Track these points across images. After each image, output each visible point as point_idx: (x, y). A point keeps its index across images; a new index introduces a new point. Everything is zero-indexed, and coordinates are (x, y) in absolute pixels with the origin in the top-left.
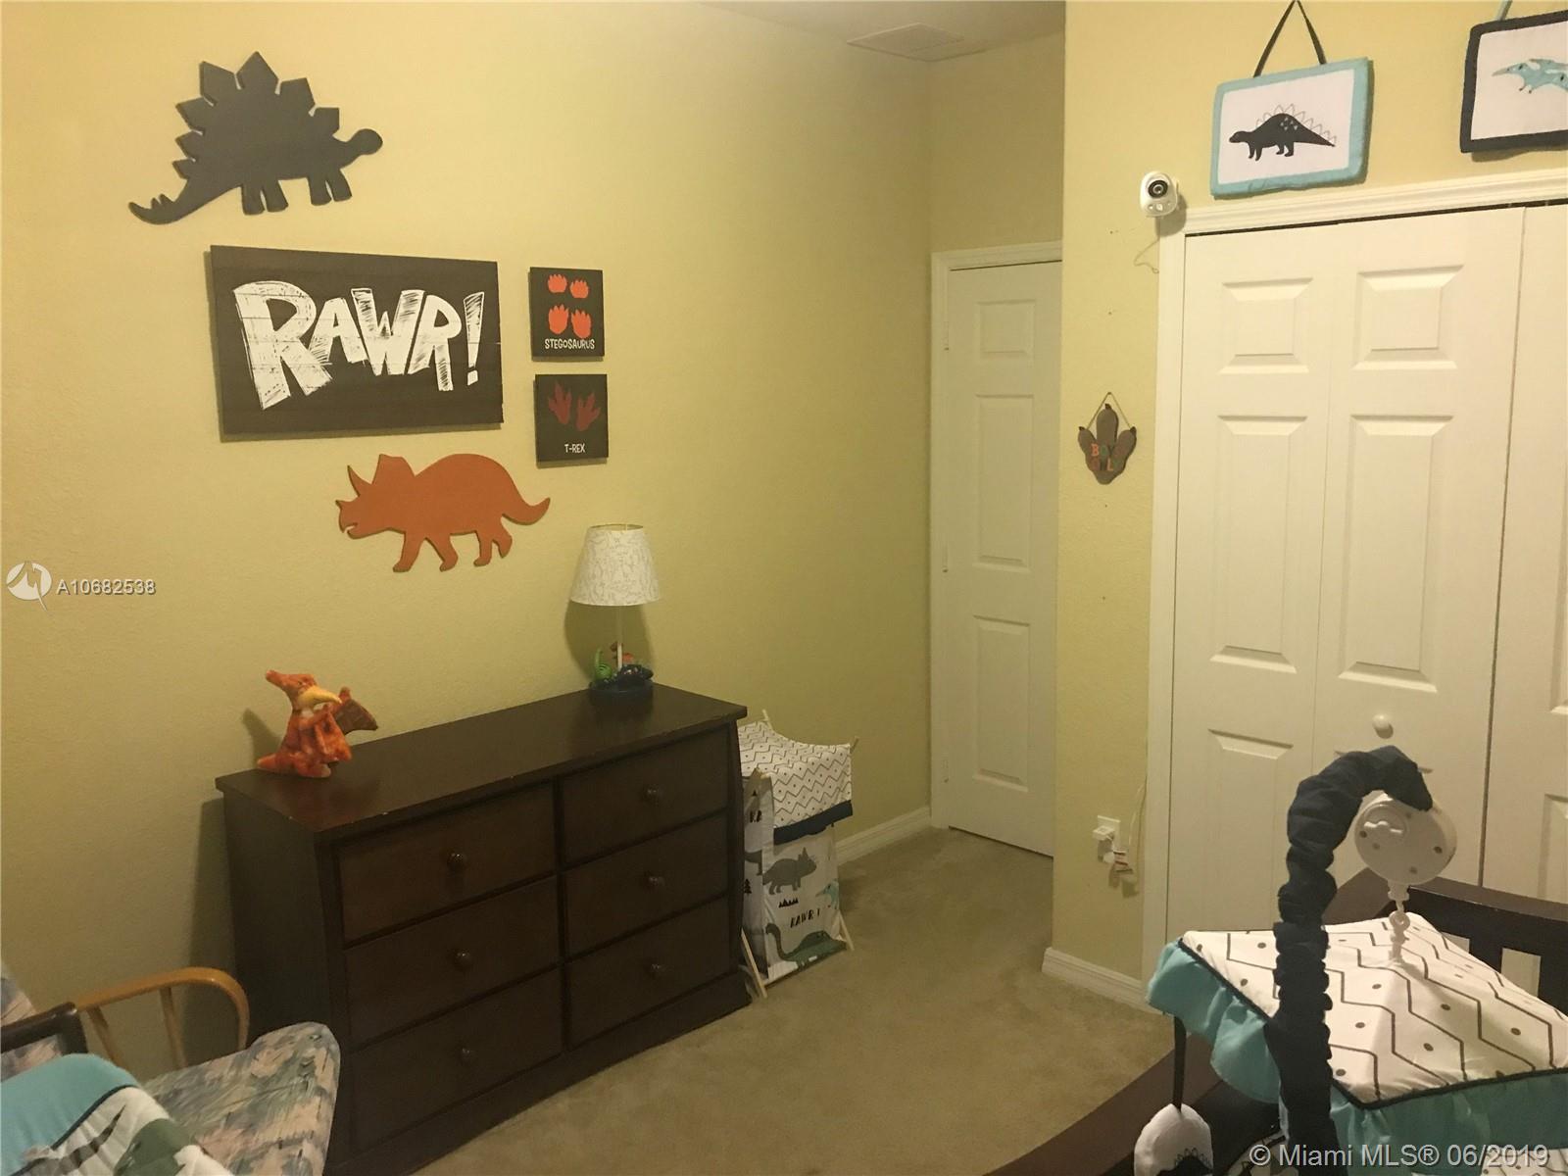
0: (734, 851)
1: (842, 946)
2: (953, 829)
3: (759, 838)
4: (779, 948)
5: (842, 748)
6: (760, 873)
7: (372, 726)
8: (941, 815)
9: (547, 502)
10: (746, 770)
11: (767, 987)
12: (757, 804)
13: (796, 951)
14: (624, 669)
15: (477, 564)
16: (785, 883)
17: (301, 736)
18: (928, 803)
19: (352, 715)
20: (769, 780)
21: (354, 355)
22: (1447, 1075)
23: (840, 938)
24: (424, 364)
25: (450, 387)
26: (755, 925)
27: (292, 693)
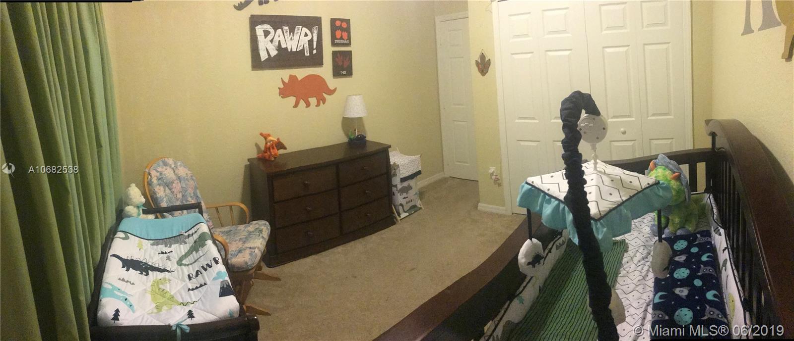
0: (389, 185)
1: (421, 208)
2: (451, 177)
3: (396, 181)
4: (403, 210)
5: (418, 156)
6: (397, 190)
7: (285, 149)
8: (447, 174)
9: (336, 88)
10: (392, 163)
11: (400, 220)
12: (395, 172)
13: (408, 210)
14: (358, 136)
15: (316, 106)
16: (404, 193)
17: (267, 149)
18: (443, 171)
19: (280, 145)
20: (398, 165)
21: (283, 46)
22: (617, 201)
23: (420, 206)
24: (301, 48)
25: (308, 55)
26: (397, 204)
27: (266, 138)
